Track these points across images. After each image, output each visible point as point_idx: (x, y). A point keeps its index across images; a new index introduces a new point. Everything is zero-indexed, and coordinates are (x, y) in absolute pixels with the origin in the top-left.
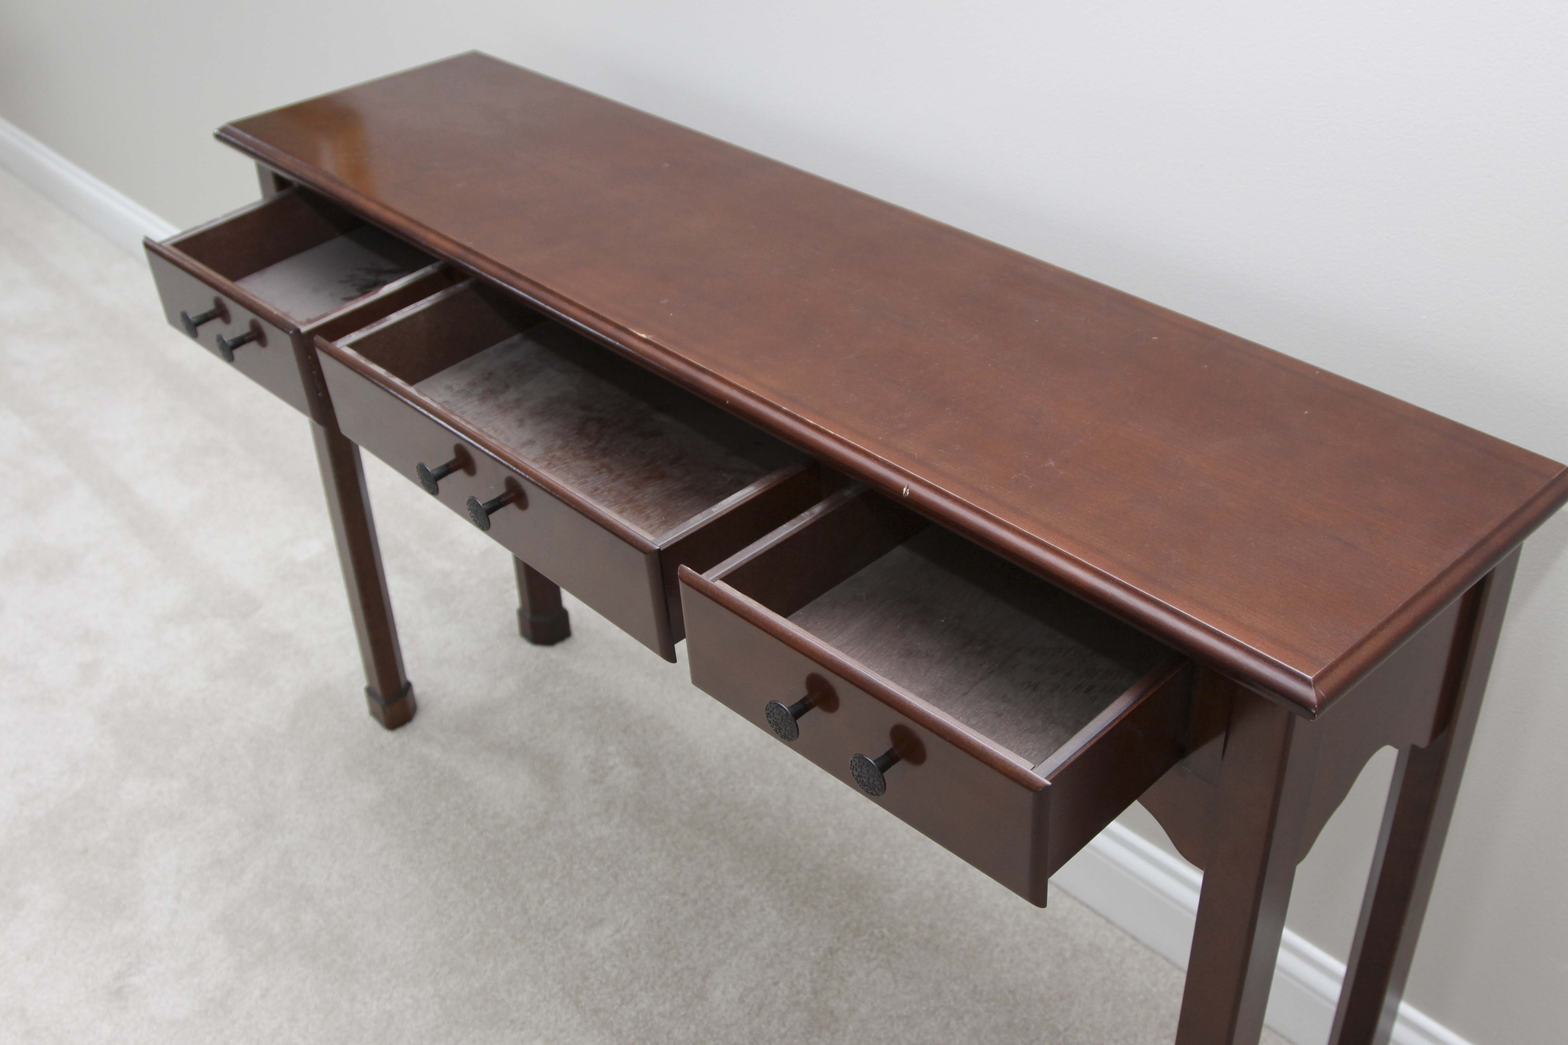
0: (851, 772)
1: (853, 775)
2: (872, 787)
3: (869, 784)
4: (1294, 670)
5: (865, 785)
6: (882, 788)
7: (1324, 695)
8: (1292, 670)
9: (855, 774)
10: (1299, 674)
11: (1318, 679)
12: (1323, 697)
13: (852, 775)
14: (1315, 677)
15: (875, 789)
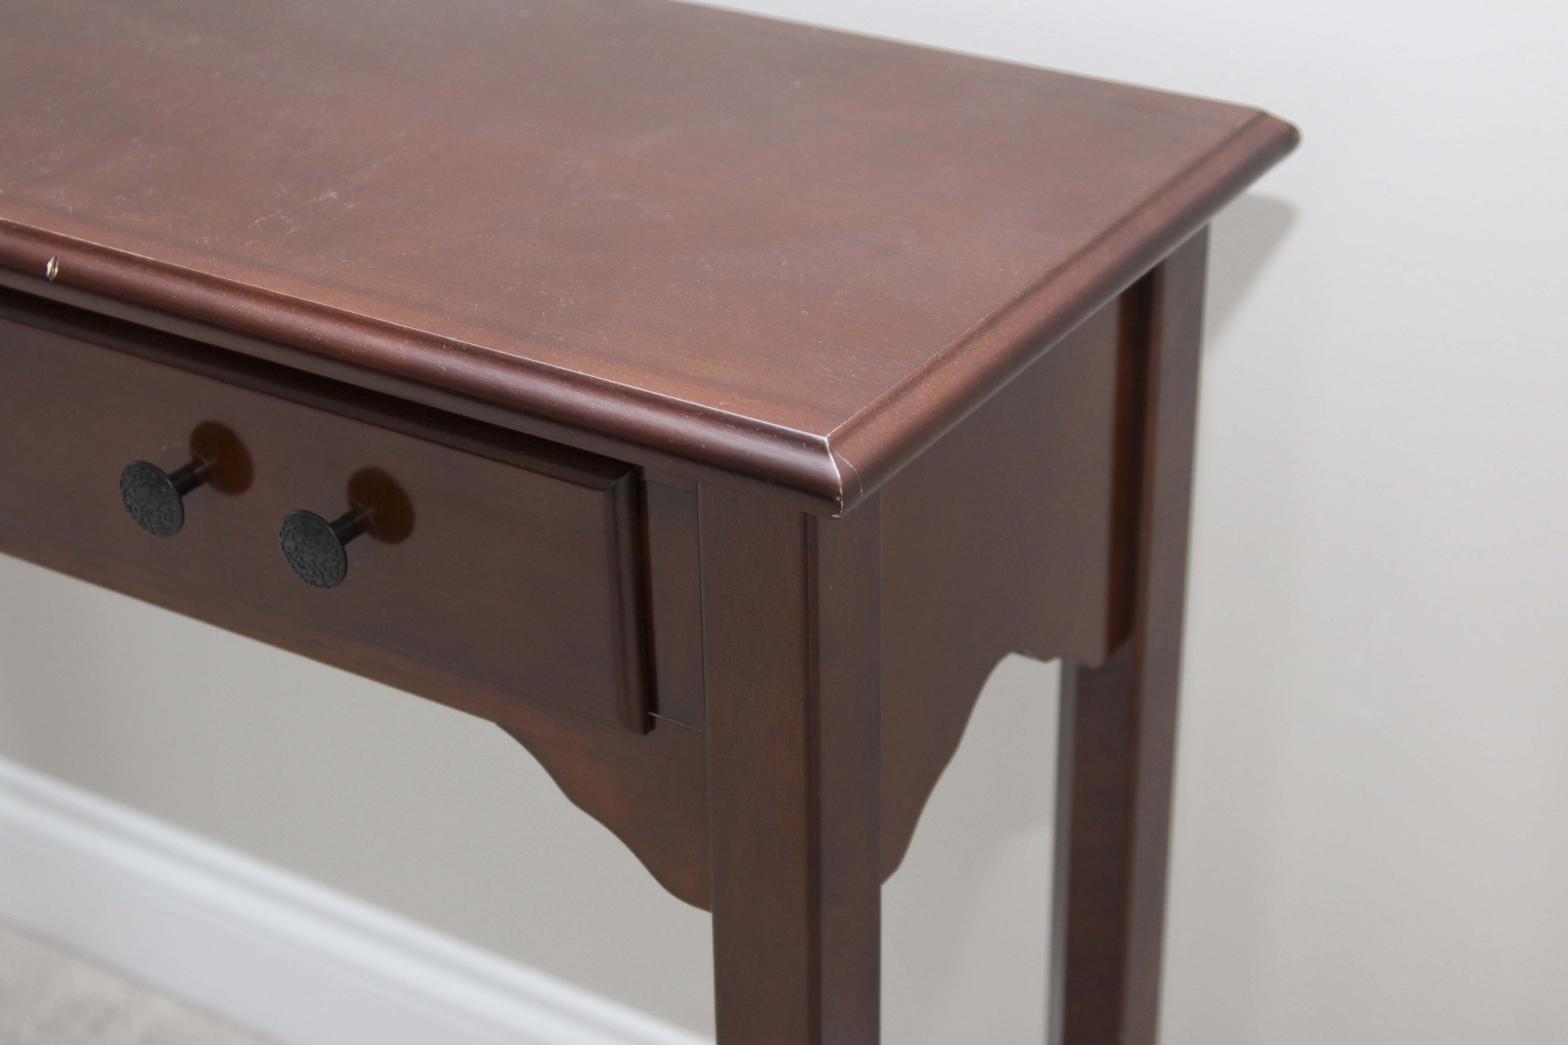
0: (280, 540)
1: (283, 547)
2: (319, 571)
3: (315, 565)
4: (791, 432)
5: (304, 566)
6: (338, 574)
7: (852, 466)
8: (788, 431)
9: (287, 544)
10: (802, 435)
11: (836, 441)
12: (852, 469)
13: (281, 547)
14: (831, 436)
15: (323, 575)
